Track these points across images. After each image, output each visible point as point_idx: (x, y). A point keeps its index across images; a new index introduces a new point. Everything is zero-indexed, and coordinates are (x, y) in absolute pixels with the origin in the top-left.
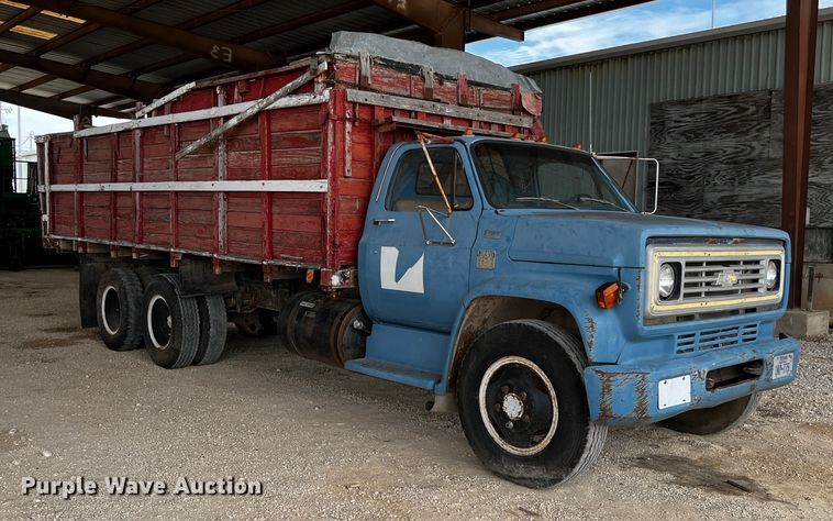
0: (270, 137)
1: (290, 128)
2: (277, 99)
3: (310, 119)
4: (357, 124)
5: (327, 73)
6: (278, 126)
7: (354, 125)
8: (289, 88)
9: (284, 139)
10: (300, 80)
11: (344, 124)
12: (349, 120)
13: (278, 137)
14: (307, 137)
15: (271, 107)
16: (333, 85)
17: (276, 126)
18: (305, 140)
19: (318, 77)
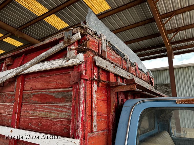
0: (22, 94)
1: (40, 87)
2: (31, 65)
3: (59, 79)
4: (100, 84)
5: (79, 42)
6: (30, 86)
7: (98, 86)
8: (43, 56)
9: (34, 96)
10: (54, 49)
11: (92, 84)
12: (96, 81)
13: (29, 94)
14: (55, 95)
15: (25, 72)
16: (84, 52)
17: (28, 86)
18: (53, 98)
19: (71, 45)
